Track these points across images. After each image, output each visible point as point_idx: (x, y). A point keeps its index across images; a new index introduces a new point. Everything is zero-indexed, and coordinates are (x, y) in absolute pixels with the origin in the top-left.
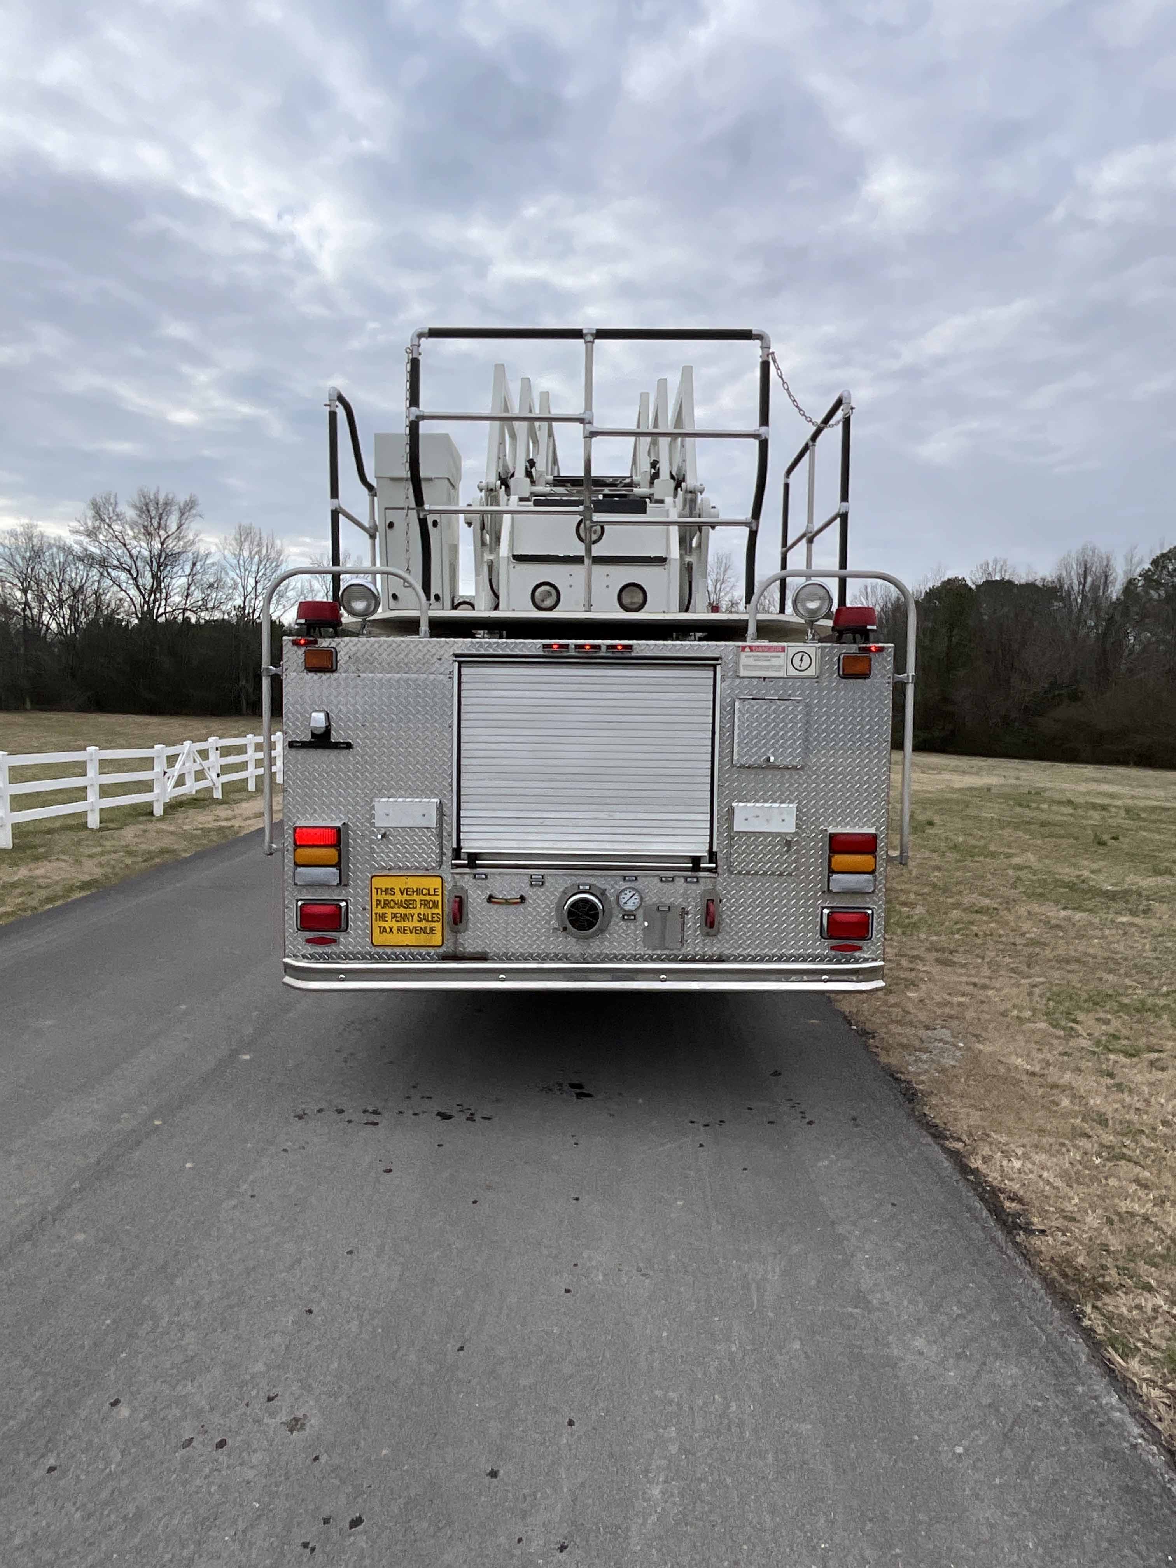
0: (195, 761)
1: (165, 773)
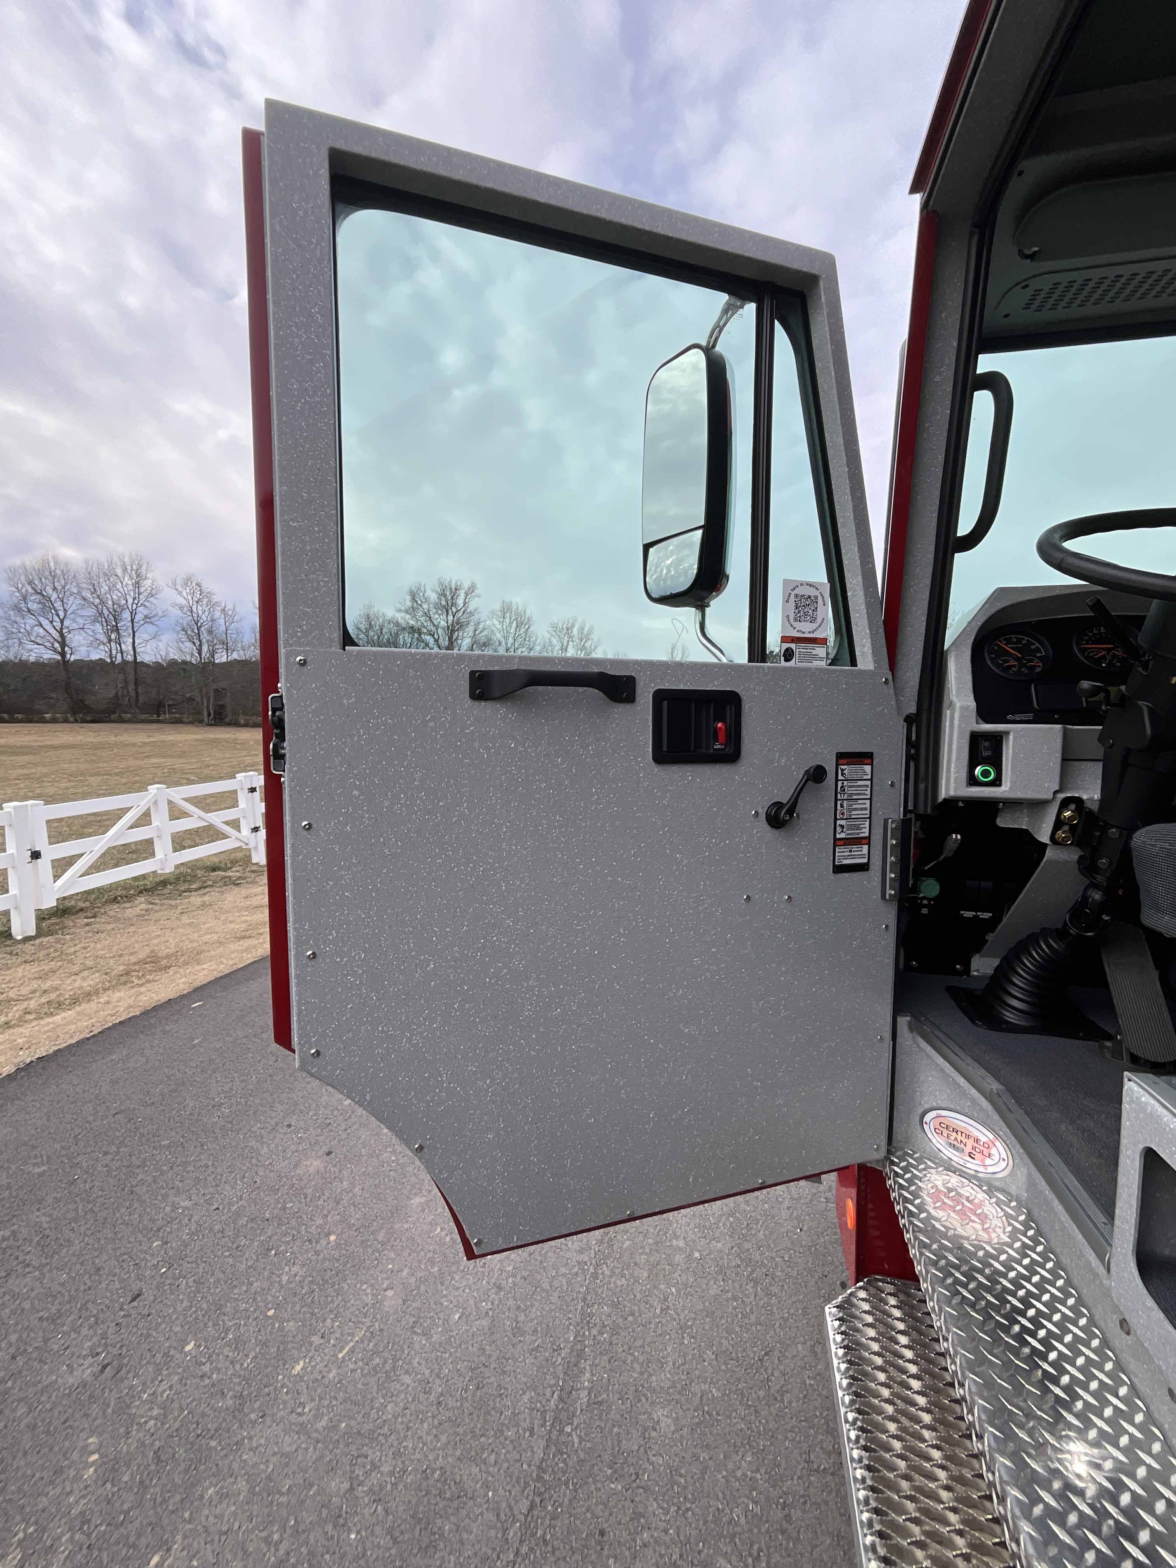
0: (178, 815)
1: (38, 855)
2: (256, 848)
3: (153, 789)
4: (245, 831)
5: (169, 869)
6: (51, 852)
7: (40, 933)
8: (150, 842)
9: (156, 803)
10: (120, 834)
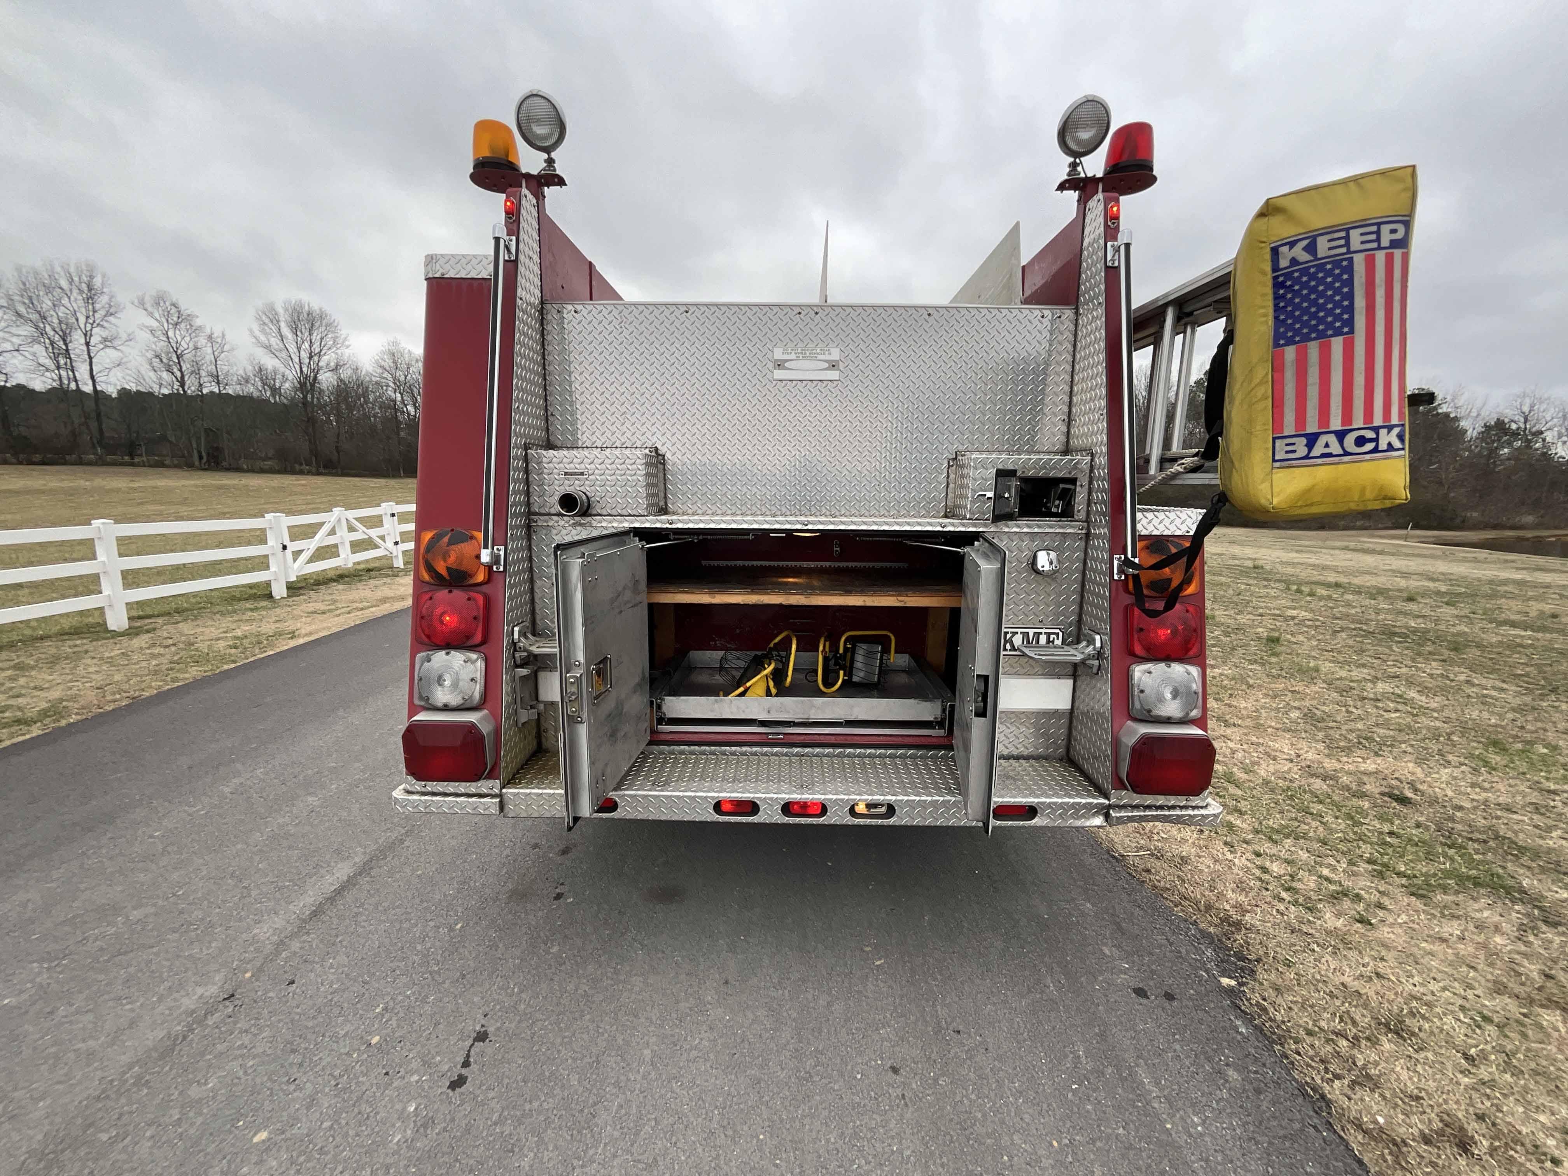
0: (352, 529)
1: (285, 547)
2: (397, 556)
3: (337, 511)
4: (390, 544)
5: (350, 565)
6: (292, 546)
7: (289, 596)
8: (336, 546)
9: (339, 520)
10: (322, 540)
